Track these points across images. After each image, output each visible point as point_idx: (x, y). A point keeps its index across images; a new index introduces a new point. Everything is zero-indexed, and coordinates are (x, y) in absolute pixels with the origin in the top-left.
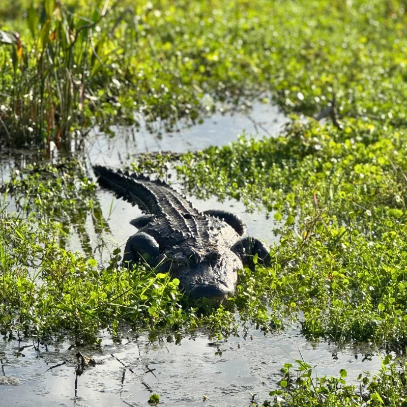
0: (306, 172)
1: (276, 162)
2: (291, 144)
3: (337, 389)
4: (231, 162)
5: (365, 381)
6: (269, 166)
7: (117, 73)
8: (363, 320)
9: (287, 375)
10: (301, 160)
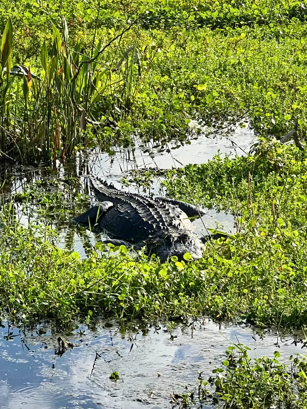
0: (270, 185)
1: (244, 178)
2: (258, 162)
3: (271, 367)
4: (206, 178)
5: (296, 361)
6: (239, 180)
7: (118, 100)
8: (302, 308)
9: (230, 356)
10: (266, 176)
